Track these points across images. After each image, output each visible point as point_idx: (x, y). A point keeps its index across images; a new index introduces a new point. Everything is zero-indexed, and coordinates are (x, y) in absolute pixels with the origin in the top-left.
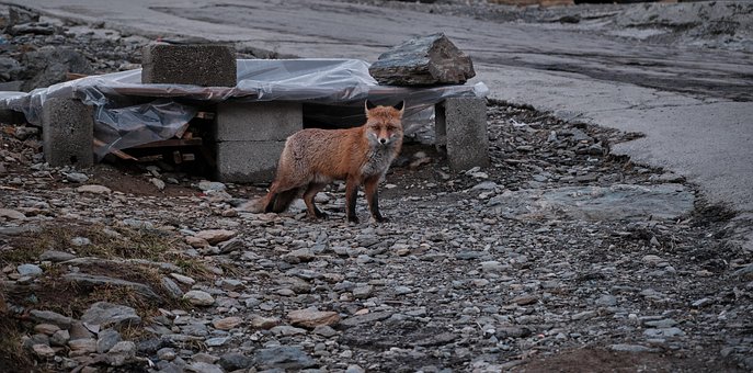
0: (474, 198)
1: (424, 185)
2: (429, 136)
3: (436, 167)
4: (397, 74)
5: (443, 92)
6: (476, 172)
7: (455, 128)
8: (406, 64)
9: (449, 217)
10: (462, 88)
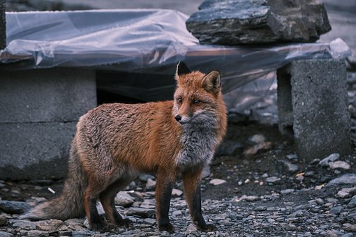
0: (331, 196)
1: (264, 179)
2: (270, 113)
3: (279, 155)
4: (225, 29)
5: (287, 52)
6: (334, 162)
7: (304, 102)
8: (237, 15)
9: (297, 223)
10: (314, 47)
